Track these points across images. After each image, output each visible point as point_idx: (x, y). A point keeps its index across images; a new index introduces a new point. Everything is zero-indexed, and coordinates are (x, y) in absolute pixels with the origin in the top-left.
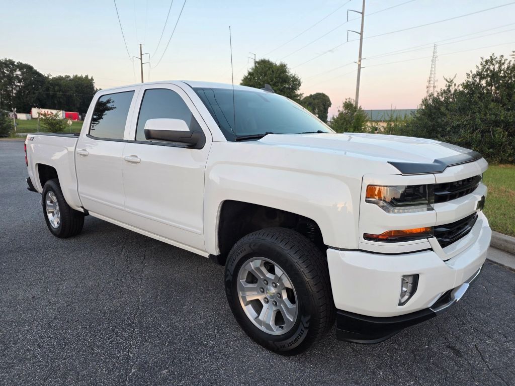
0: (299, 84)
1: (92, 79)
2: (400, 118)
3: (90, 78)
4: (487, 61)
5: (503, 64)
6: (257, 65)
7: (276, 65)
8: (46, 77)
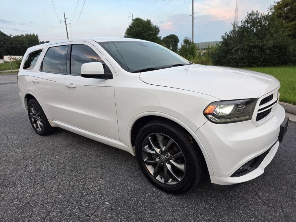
0: (159, 31)
1: (37, 36)
2: (213, 46)
3: (35, 35)
4: (250, 14)
5: (258, 15)
6: (134, 21)
7: (144, 21)
8: (9, 37)
